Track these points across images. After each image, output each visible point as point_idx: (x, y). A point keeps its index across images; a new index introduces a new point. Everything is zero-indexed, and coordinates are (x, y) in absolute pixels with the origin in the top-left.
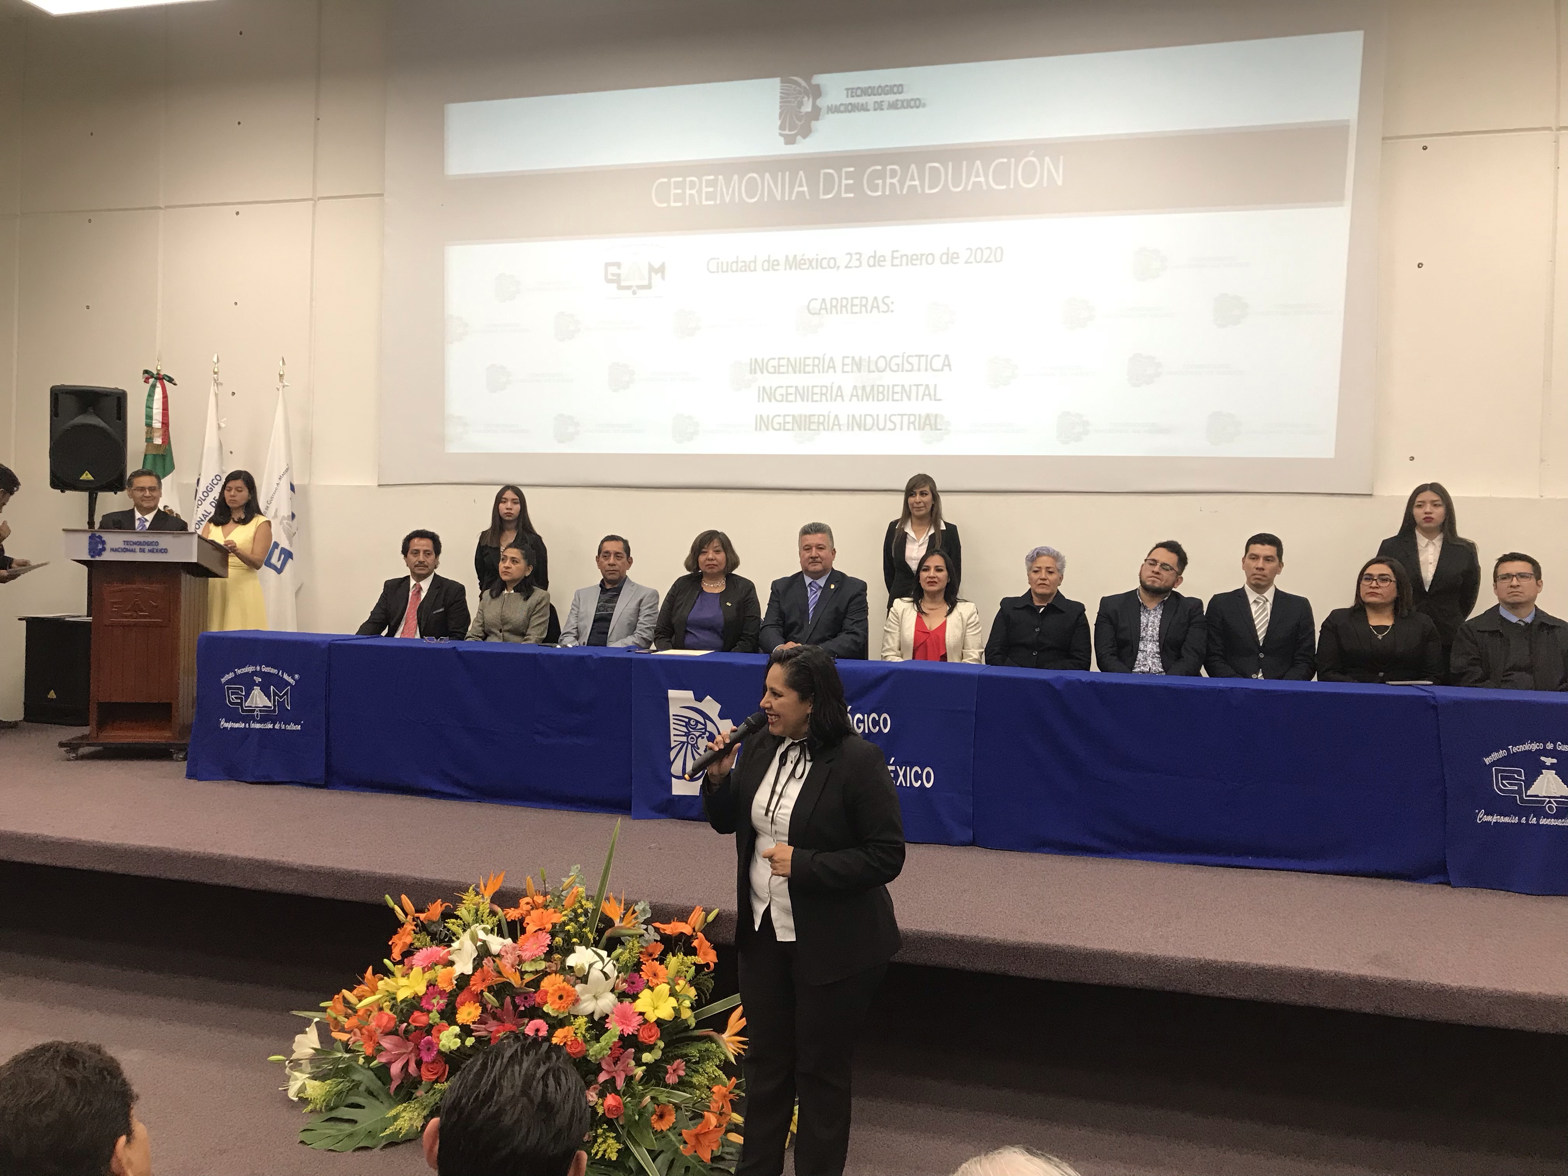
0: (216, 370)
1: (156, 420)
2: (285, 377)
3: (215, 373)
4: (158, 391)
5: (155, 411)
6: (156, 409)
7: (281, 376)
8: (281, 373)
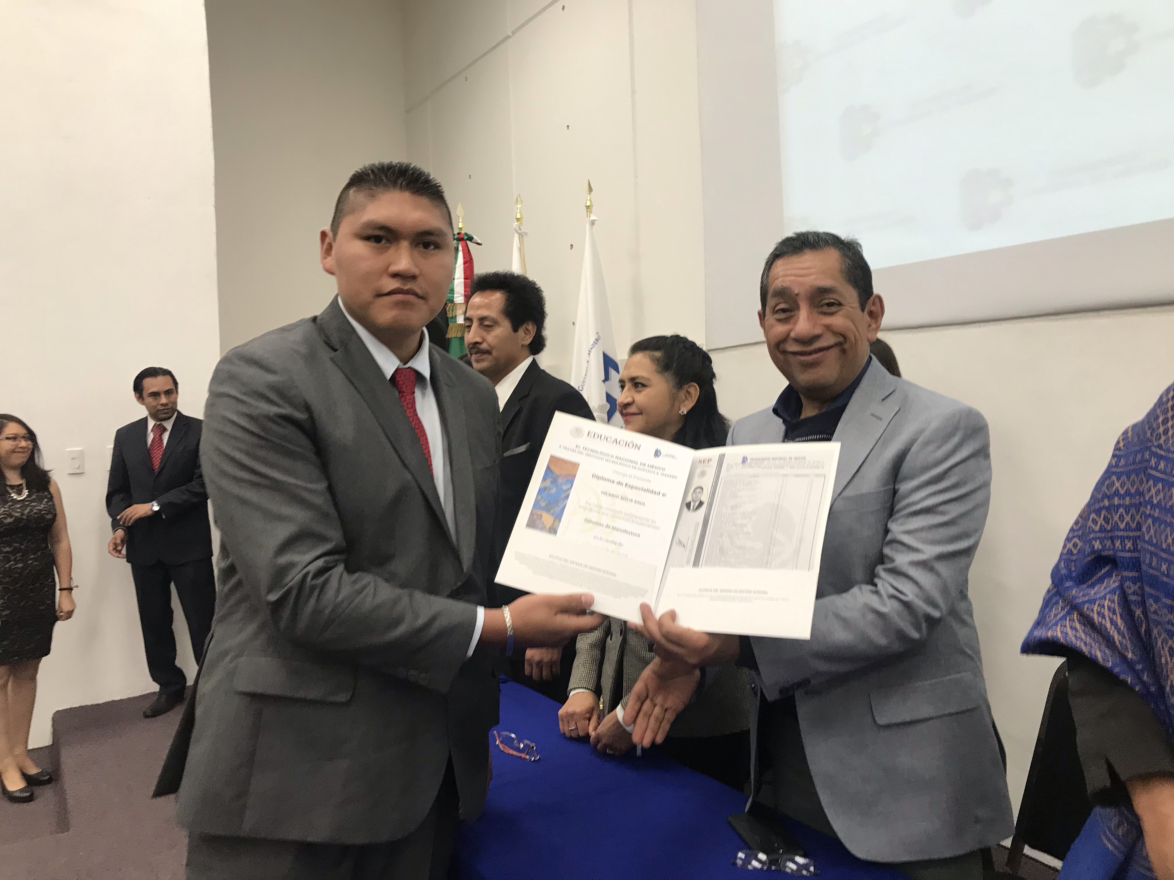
0: (518, 216)
1: (458, 293)
2: (594, 209)
3: (518, 220)
4: (460, 255)
5: (456, 282)
6: (459, 278)
7: (588, 207)
8: (588, 204)
